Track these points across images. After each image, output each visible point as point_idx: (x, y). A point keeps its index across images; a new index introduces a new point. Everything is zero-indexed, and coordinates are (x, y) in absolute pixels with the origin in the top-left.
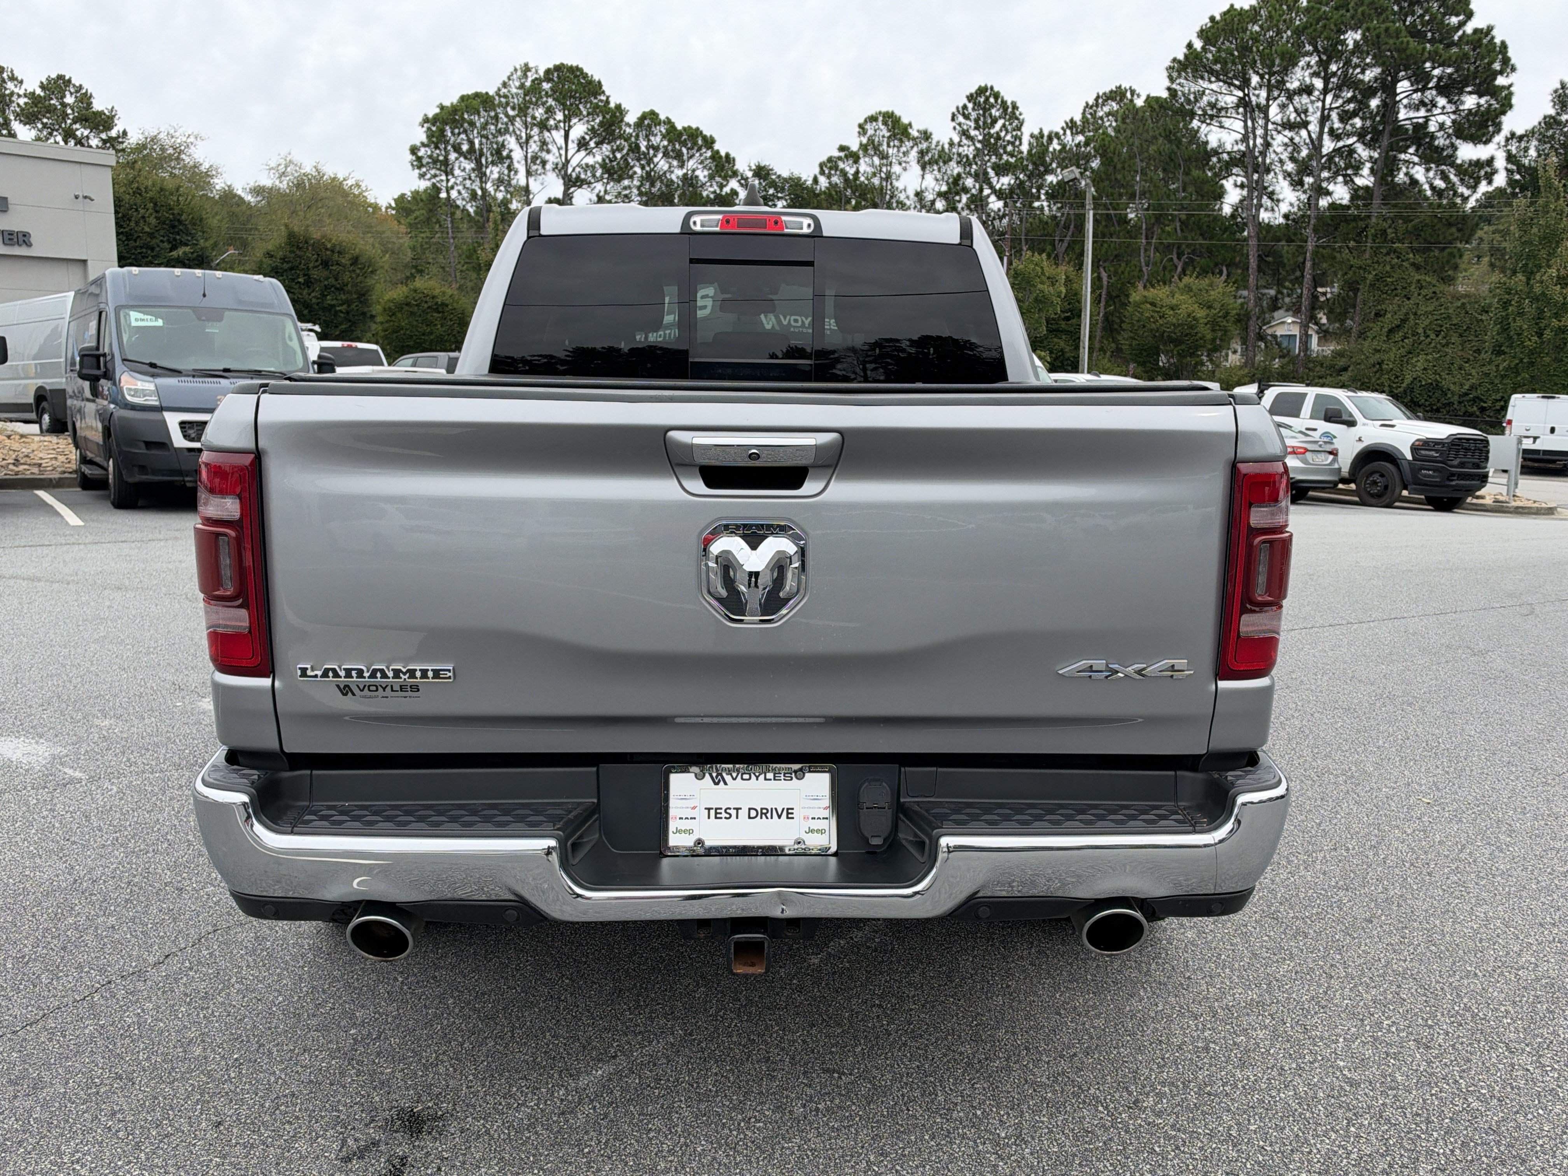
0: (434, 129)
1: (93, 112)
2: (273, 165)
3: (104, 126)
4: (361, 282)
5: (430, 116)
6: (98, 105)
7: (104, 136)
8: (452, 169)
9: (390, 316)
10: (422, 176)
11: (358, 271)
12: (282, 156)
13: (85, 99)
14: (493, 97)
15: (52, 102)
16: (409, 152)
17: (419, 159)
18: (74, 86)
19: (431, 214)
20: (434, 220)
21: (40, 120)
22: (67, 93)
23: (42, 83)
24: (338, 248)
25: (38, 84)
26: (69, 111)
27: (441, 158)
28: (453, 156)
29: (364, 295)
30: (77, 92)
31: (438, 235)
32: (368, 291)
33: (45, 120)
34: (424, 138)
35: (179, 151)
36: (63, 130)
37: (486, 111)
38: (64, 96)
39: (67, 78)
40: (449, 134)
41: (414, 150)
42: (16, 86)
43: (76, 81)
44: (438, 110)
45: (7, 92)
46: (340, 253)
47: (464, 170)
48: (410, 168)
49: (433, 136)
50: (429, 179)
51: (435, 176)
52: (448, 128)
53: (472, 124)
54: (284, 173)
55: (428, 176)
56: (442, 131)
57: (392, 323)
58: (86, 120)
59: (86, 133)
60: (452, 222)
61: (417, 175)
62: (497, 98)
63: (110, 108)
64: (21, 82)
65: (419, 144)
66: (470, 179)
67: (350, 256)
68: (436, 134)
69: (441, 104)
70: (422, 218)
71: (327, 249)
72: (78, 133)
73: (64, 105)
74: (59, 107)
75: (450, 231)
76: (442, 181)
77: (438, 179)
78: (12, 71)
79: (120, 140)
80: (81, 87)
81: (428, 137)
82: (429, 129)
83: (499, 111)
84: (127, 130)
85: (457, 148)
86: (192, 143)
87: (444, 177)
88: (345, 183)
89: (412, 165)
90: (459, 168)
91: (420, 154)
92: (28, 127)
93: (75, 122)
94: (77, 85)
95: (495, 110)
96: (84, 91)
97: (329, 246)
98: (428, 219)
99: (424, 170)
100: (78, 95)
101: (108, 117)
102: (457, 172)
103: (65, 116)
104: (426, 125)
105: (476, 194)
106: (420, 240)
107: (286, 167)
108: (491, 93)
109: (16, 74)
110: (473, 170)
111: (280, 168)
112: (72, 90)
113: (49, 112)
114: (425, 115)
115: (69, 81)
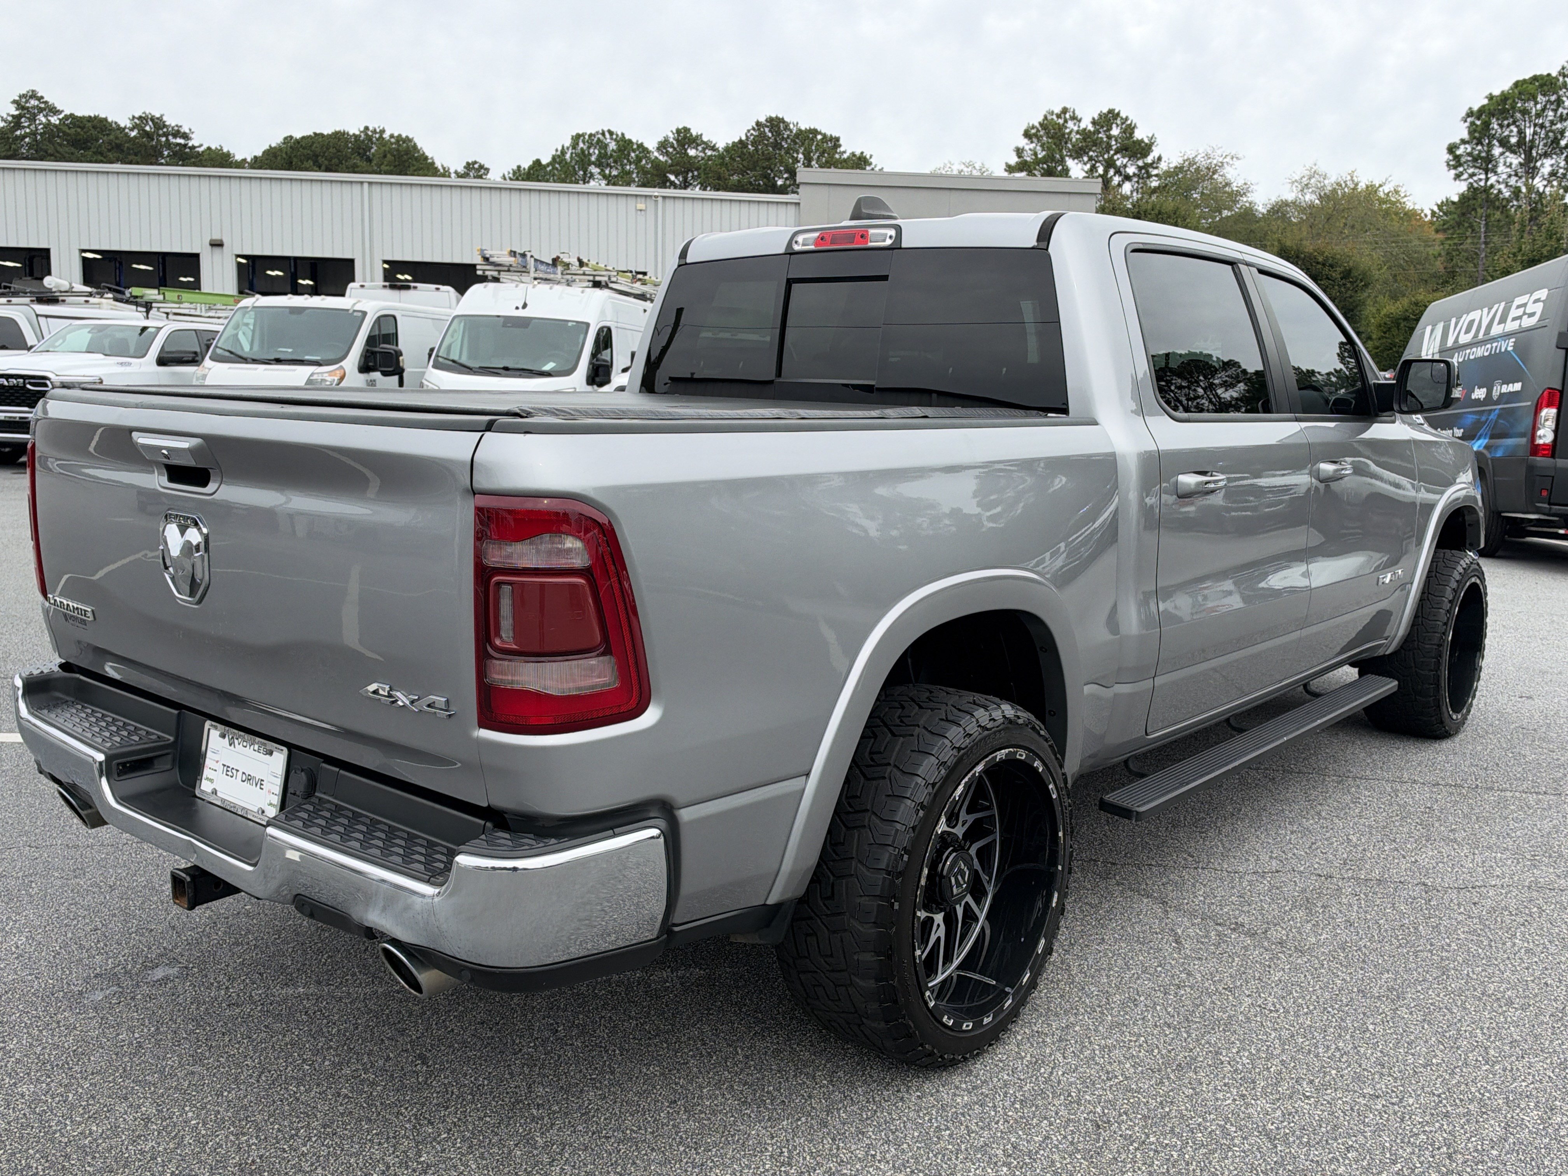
0: (1478, 123)
1: (1134, 142)
2: (1297, 178)
3: (1141, 154)
4: (1351, 297)
5: (1476, 108)
6: (1139, 134)
7: (1140, 163)
8: (1496, 166)
9: (1385, 333)
10: (1458, 177)
11: (1349, 285)
12: (1308, 167)
13: (1129, 130)
14: (1557, 79)
15: (1100, 135)
16: (1446, 151)
17: (1457, 158)
18: (1122, 118)
19: (1462, 219)
20: (1466, 225)
21: (1087, 153)
22: (1114, 126)
23: (1094, 119)
24: (1330, 261)
25: (1091, 120)
26: (1113, 143)
27: (1483, 154)
28: (1497, 151)
29: (1352, 310)
30: (1123, 124)
31: (1469, 241)
32: (1357, 306)
33: (1091, 153)
34: (1465, 135)
35: (1212, 170)
36: (1105, 160)
37: (1544, 95)
38: (1110, 129)
39: (1116, 111)
40: (1496, 127)
41: (1451, 149)
42: (1075, 124)
43: (1123, 115)
44: (1486, 102)
45: (1067, 131)
46: (1331, 266)
47: (1510, 166)
48: (1446, 168)
49: (1475, 131)
50: (1465, 180)
51: (1472, 175)
52: (1494, 120)
53: (1525, 112)
54: (1306, 185)
55: (1465, 176)
56: (1487, 125)
57: (1384, 340)
58: (1126, 150)
59: (1125, 161)
60: (1486, 225)
61: (1453, 176)
62: (1561, 79)
63: (1150, 136)
64: (1080, 121)
65: (1458, 142)
66: (1516, 175)
67: (1342, 269)
68: (1479, 129)
69: (1491, 94)
70: (1452, 222)
71: (1318, 263)
72: (1118, 163)
73: (1109, 137)
74: (1105, 139)
75: (1483, 236)
76: (1480, 180)
77: (1475, 178)
78: (1074, 112)
79: (1155, 165)
80: (1127, 119)
81: (1470, 133)
82: (1473, 123)
83: (1561, 93)
84: (1162, 155)
85: (1504, 143)
86: (1227, 163)
87: (1483, 176)
88: (1381, 189)
89: (1448, 165)
90: (1505, 164)
91: (1458, 152)
92: (1076, 161)
93: (1116, 153)
94: (1124, 117)
95: (1557, 93)
96: (1129, 122)
97: (1320, 259)
98: (1459, 224)
99: (1461, 169)
100: (1124, 126)
101: (1146, 144)
102: (1501, 169)
103: (1109, 147)
104: (1469, 120)
105: (1520, 191)
106: (1447, 247)
107: (1310, 179)
108: (1554, 74)
109: (1077, 113)
110: (1521, 164)
111: (1304, 179)
112: (1119, 122)
113: (1095, 145)
114: (1470, 108)
115: (1118, 114)
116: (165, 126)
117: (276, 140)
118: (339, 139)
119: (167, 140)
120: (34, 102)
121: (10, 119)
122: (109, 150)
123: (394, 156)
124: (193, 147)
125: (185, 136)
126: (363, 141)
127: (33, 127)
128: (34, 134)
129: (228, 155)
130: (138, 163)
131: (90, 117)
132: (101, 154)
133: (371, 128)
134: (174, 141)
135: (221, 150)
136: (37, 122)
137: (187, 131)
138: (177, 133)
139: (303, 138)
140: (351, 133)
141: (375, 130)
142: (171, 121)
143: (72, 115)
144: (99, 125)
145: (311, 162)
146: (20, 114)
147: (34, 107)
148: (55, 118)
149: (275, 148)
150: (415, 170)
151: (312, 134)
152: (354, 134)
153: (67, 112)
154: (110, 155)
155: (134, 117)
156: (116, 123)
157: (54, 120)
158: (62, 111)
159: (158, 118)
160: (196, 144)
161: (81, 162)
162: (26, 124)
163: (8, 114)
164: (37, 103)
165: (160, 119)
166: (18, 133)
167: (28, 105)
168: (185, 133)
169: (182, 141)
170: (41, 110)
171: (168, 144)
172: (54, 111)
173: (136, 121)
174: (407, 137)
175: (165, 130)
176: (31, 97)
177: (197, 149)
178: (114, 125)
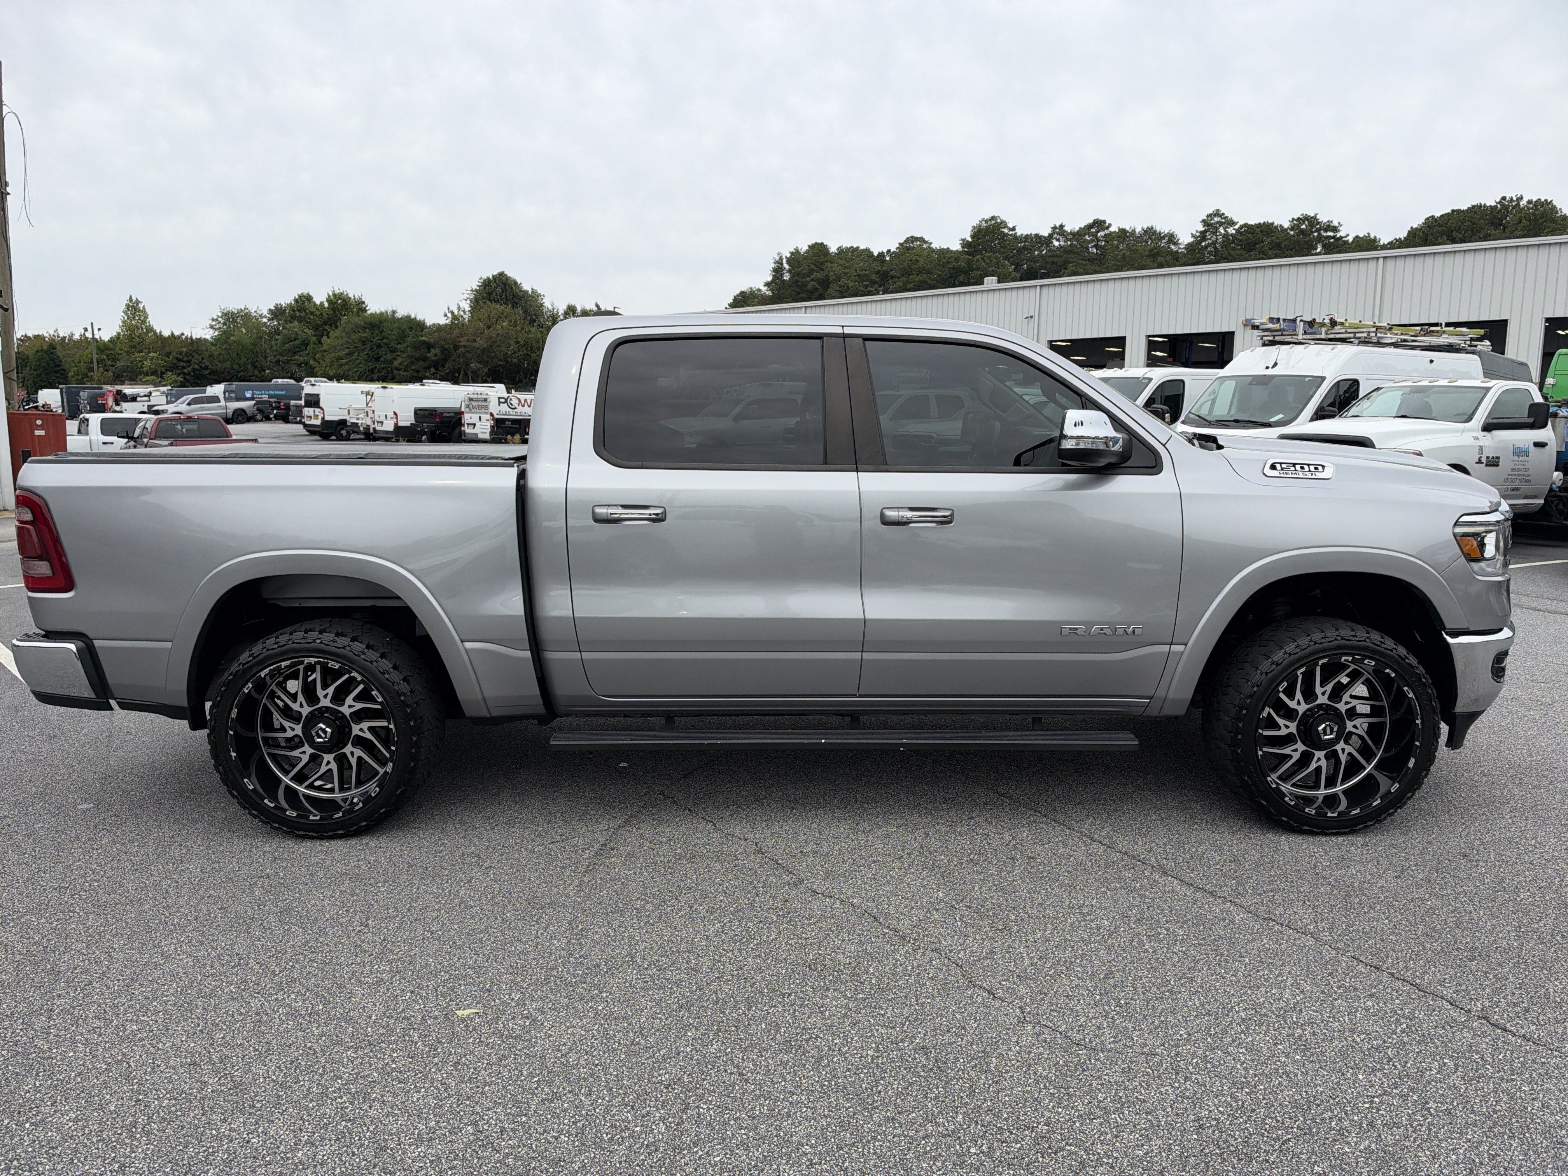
116: (1318, 223)
117: (1417, 221)
118: (1475, 213)
119: (1319, 234)
120: (1217, 219)
121: (1198, 234)
122: (1270, 249)
123: (1530, 221)
124: (1341, 237)
125: (1335, 229)
126: (1500, 210)
127: (1214, 239)
128: (1214, 243)
129: (1375, 240)
130: (1291, 257)
131: (1260, 224)
132: (1263, 253)
133: (1508, 198)
134: (1325, 234)
135: (1369, 236)
136: (1218, 234)
137: (1337, 225)
138: (1329, 227)
139: (1442, 216)
140: (1488, 204)
141: (1512, 199)
142: (1323, 218)
143: (1246, 225)
144: (1267, 229)
145: (1445, 237)
146: (1205, 230)
147: (1217, 222)
148: (1231, 228)
149: (1416, 228)
150: (1550, 232)
151: (1450, 212)
152: (1490, 206)
153: (1241, 223)
154: (1270, 253)
155: (1293, 219)
156: (1281, 225)
157: (1231, 231)
158: (1238, 222)
159: (1312, 217)
160: (1343, 235)
161: (1249, 260)
162: (1209, 237)
163: (1197, 231)
164: (1219, 219)
165: (1315, 218)
166: (1203, 244)
167: (1212, 222)
168: (1335, 227)
169: (1331, 234)
170: (1221, 224)
171: (1320, 239)
172: (1231, 223)
173: (1295, 222)
174: (1546, 200)
175: (1318, 226)
176: (1215, 216)
177: (1344, 239)
178: (1279, 228)
